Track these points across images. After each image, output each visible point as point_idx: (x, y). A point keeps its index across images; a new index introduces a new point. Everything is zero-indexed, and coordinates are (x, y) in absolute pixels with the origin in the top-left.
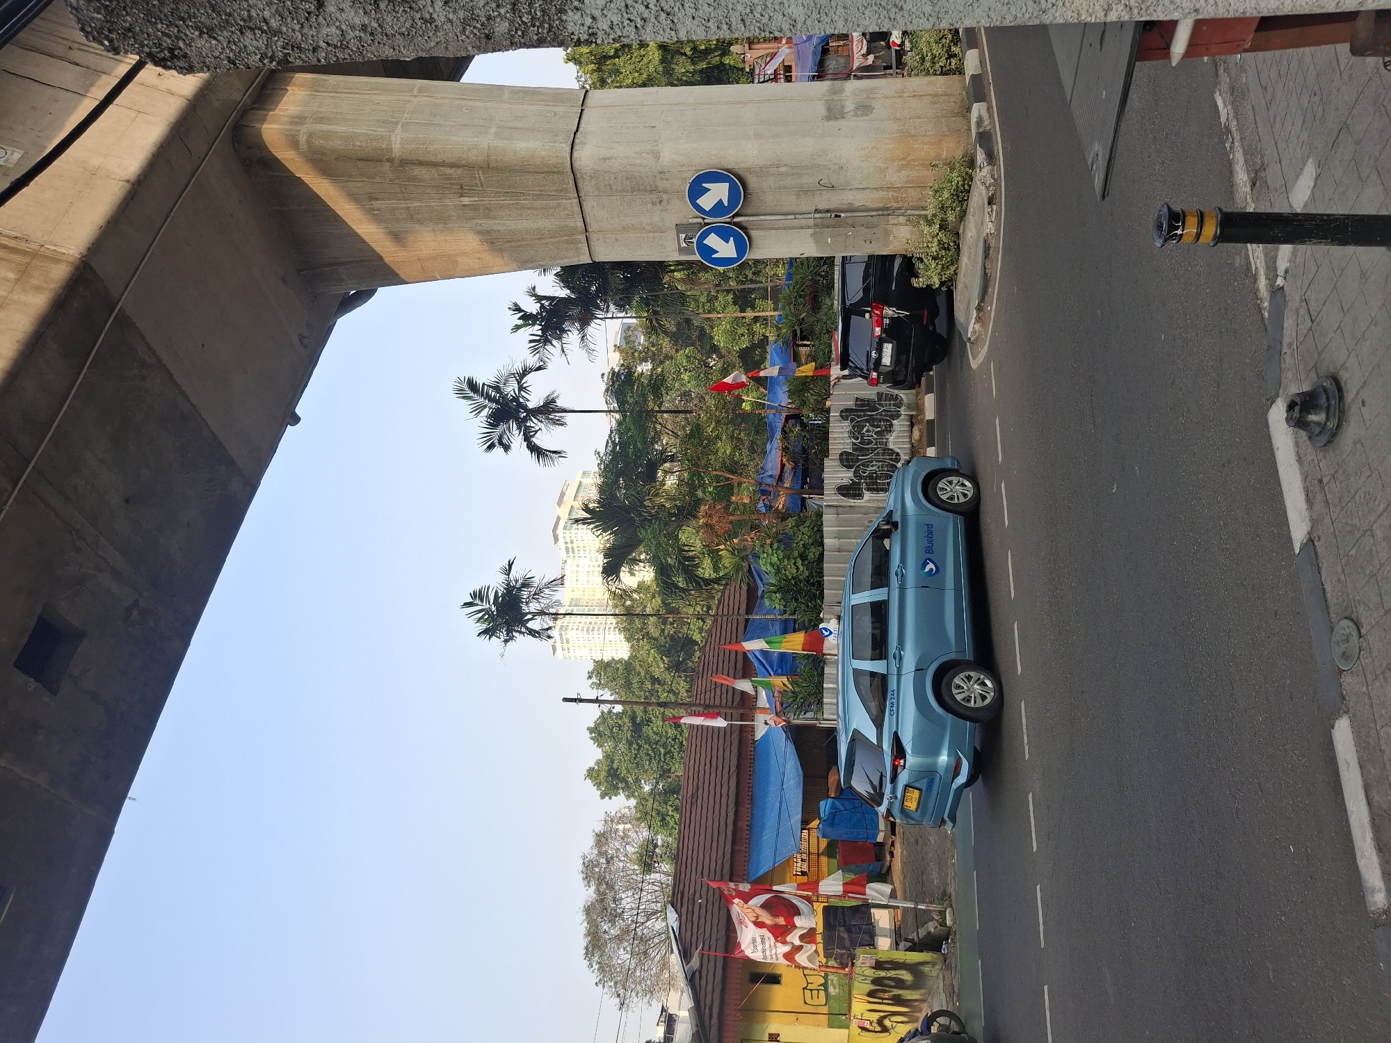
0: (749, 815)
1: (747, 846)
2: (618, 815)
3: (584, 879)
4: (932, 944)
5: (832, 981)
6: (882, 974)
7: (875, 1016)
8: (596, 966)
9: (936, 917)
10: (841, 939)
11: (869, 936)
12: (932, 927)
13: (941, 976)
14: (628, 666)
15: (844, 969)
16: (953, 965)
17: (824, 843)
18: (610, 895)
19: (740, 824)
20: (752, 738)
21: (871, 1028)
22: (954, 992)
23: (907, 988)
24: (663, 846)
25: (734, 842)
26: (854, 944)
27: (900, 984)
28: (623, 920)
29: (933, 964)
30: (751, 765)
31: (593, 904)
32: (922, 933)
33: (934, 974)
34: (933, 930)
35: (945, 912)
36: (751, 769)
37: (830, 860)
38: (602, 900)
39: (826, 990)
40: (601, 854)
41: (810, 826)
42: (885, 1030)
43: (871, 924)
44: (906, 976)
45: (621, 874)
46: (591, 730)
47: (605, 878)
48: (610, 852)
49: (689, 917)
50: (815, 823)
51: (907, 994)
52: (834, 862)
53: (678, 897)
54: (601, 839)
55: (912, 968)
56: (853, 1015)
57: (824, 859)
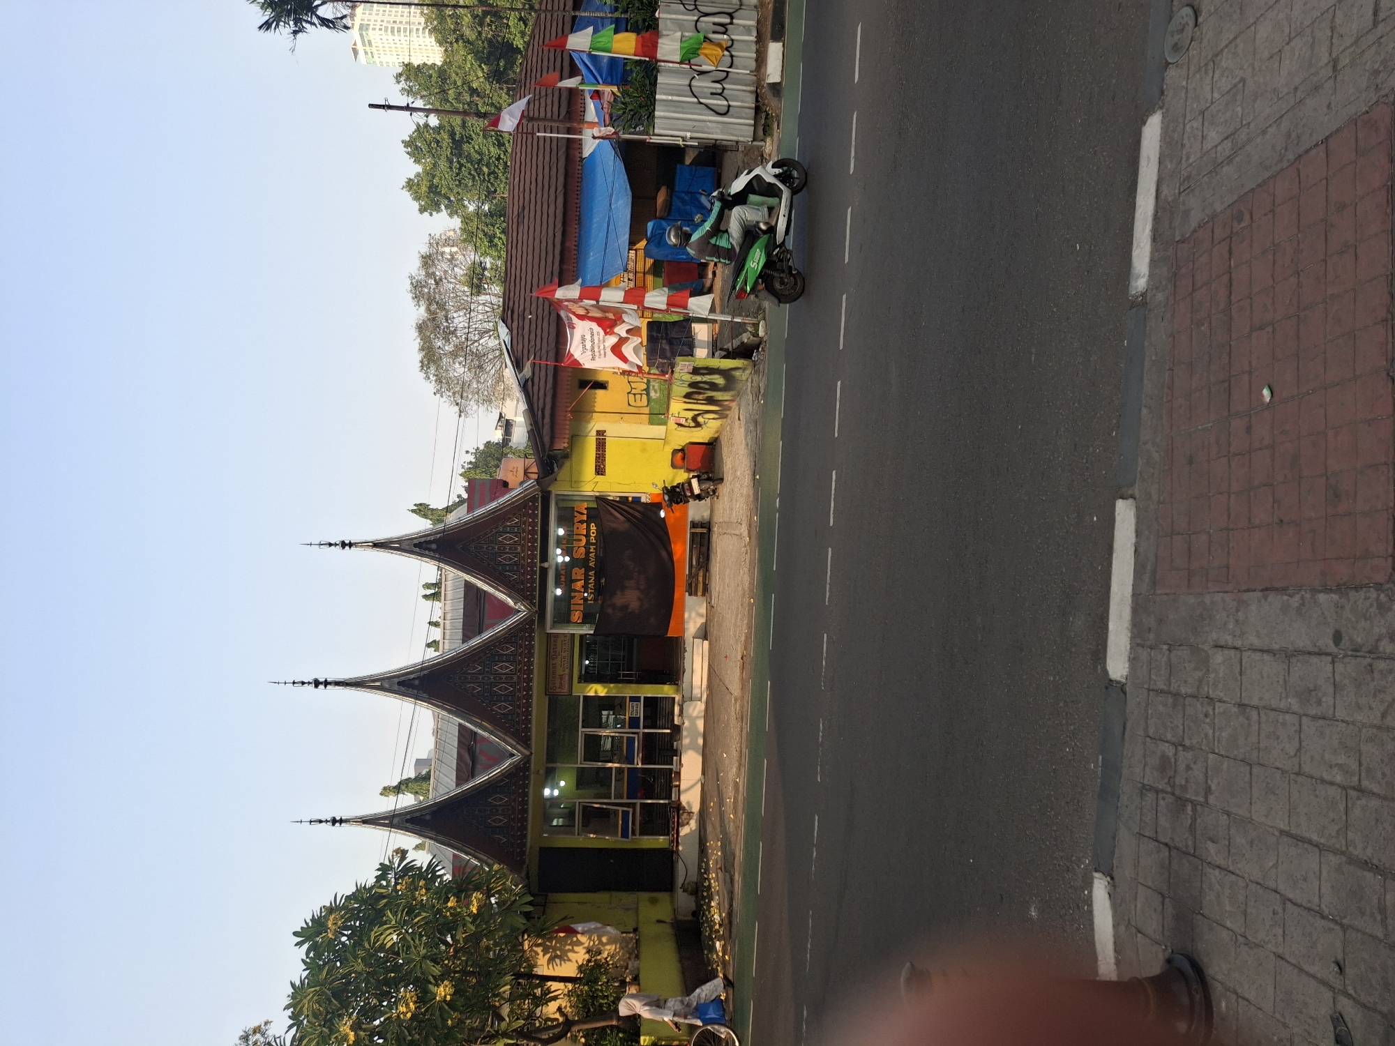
0: (577, 235)
1: (575, 265)
2: (443, 237)
3: (413, 298)
4: (745, 352)
5: (654, 386)
6: (699, 378)
7: (691, 414)
8: (433, 378)
9: (749, 329)
10: (663, 350)
11: (688, 347)
12: (745, 338)
13: (750, 380)
14: (442, 73)
15: (664, 375)
16: (761, 370)
17: (650, 262)
18: (441, 314)
19: (568, 244)
20: (580, 155)
21: (687, 424)
22: (760, 392)
23: (720, 390)
24: (492, 269)
25: (562, 262)
26: (674, 355)
27: (714, 387)
28: (456, 336)
29: (744, 369)
30: (579, 184)
31: (424, 322)
32: (736, 343)
33: (744, 378)
34: (746, 341)
35: (758, 324)
36: (579, 189)
37: (656, 278)
38: (434, 319)
39: (648, 394)
40: (428, 275)
41: (637, 246)
42: (698, 425)
43: (691, 337)
44: (719, 380)
45: (452, 295)
46: (407, 144)
47: (435, 298)
48: (437, 273)
49: (520, 332)
50: (643, 244)
51: (718, 395)
52: (660, 281)
53: (508, 314)
54: (428, 261)
55: (725, 373)
56: (670, 413)
57: (650, 278)
